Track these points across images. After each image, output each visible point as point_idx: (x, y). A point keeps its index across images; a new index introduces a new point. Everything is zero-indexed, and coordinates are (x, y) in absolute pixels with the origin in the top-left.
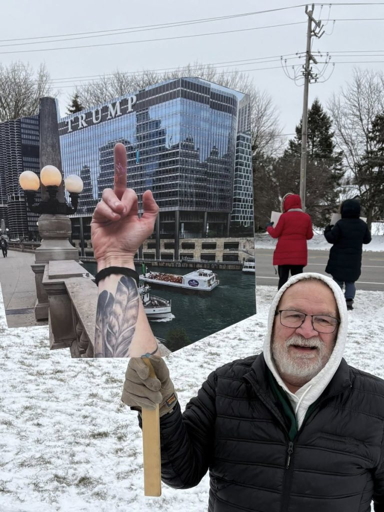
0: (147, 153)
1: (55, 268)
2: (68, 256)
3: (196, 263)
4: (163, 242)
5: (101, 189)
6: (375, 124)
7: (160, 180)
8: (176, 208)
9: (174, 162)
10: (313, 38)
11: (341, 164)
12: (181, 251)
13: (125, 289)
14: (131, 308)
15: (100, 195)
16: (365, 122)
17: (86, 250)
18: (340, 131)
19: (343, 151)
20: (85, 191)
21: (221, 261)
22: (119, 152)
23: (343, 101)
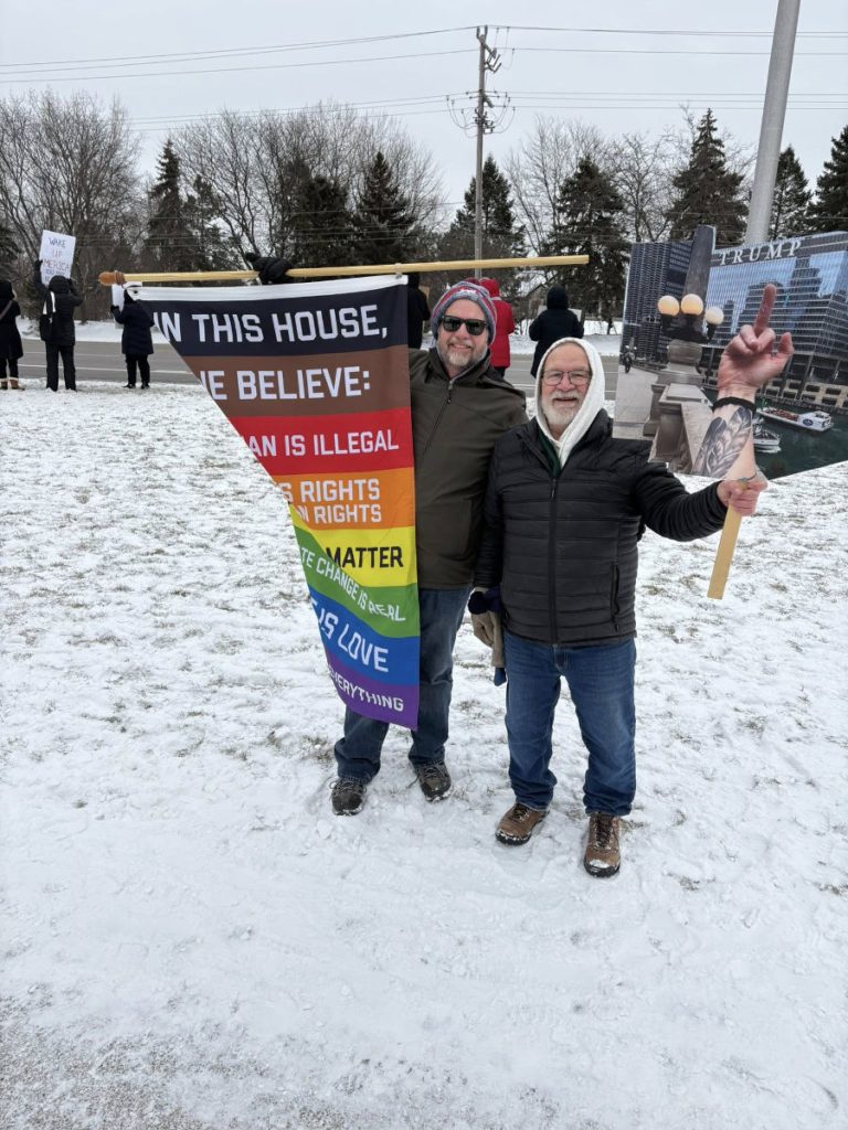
0: (797, 298)
1: (675, 390)
2: (691, 381)
3: (816, 405)
4: (789, 381)
5: (741, 324)
6: (564, 191)
7: (803, 325)
8: (811, 353)
9: (821, 311)
10: (488, 71)
11: (522, 243)
12: (805, 392)
13: (739, 418)
14: (741, 436)
15: (738, 330)
16: (551, 187)
17: (711, 378)
18: (520, 199)
19: (524, 226)
20: (724, 324)
21: (841, 406)
22: (768, 293)
23: (524, 159)
